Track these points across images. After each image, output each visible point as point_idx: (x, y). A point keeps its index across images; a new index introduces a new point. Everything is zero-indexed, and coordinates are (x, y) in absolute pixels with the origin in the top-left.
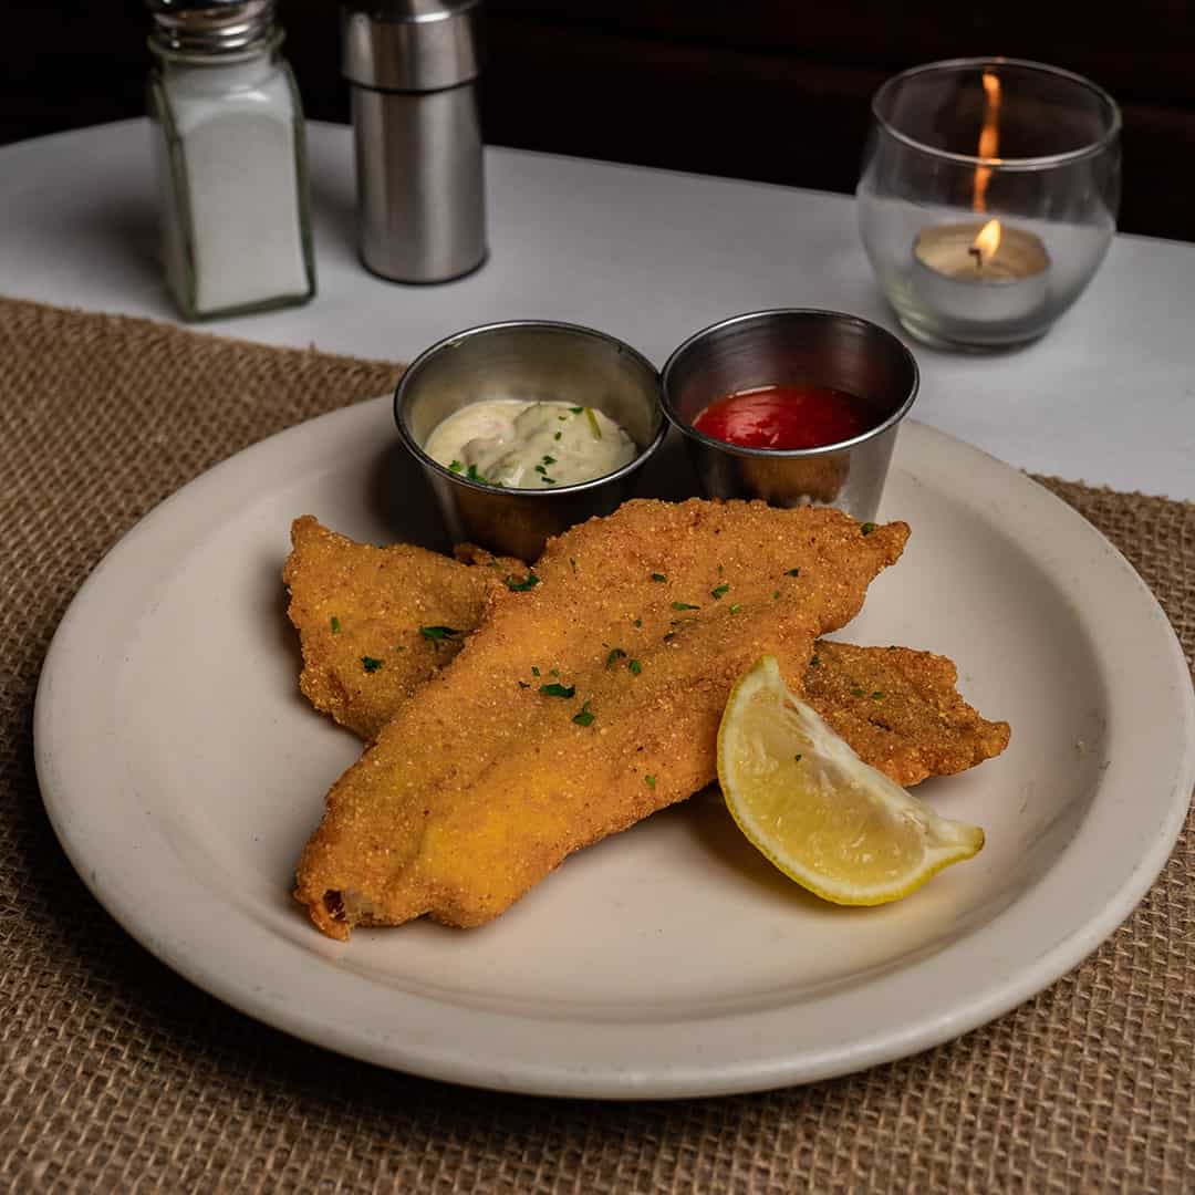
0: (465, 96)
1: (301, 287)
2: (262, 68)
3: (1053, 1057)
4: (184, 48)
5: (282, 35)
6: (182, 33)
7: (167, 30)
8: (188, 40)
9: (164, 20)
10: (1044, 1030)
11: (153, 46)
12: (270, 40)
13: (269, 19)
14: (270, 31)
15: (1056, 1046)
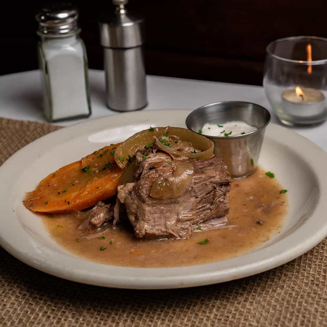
0: (139, 50)
1: (87, 112)
2: (73, 40)
3: (319, 319)
4: (49, 33)
5: (80, 30)
6: (48, 28)
7: (43, 27)
8: (50, 30)
9: (42, 24)
10: (317, 311)
11: (38, 33)
12: (76, 31)
13: (75, 24)
14: (76, 28)
15: (321, 316)
